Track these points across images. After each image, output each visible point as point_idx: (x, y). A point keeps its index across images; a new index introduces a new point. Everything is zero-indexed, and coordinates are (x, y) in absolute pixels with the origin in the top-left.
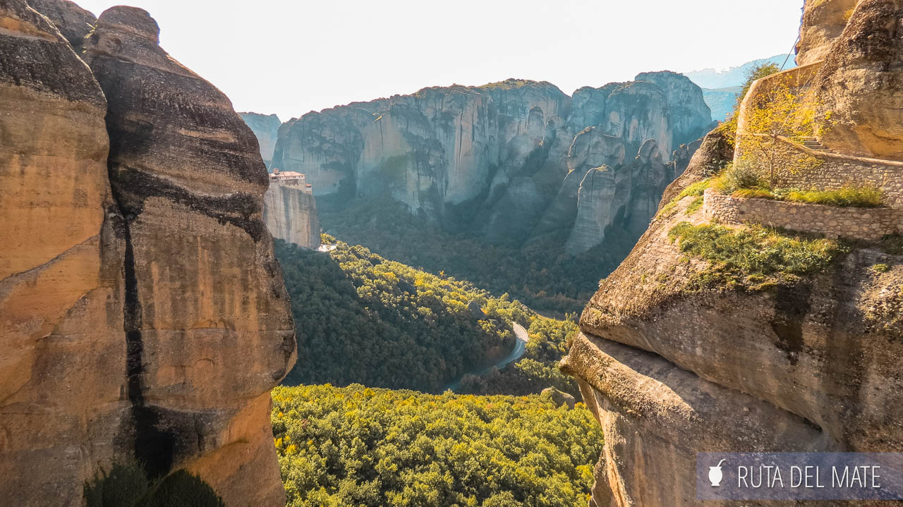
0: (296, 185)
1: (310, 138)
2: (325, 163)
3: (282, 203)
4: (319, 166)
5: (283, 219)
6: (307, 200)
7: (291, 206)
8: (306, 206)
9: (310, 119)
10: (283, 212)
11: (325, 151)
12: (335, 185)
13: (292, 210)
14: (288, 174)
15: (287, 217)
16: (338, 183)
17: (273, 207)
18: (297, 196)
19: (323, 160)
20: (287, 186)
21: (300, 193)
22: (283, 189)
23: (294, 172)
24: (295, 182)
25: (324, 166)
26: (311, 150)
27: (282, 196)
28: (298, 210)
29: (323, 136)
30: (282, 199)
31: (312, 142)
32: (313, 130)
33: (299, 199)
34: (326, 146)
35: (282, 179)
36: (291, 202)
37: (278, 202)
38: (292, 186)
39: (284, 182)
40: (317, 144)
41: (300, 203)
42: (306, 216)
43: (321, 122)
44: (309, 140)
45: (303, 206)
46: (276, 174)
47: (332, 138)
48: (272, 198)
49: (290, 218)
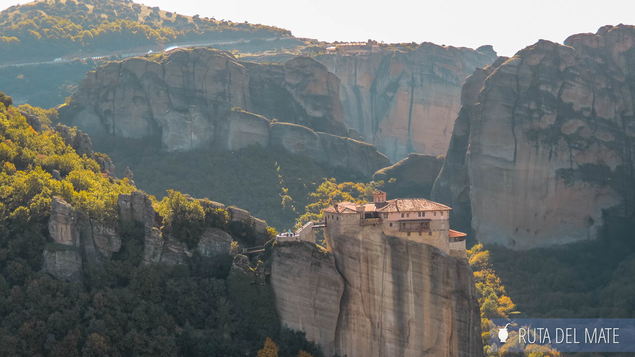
0: (425, 235)
1: (533, 106)
2: (567, 166)
3: (388, 279)
4: (553, 174)
5: (390, 318)
6: (452, 272)
7: (411, 287)
8: (449, 288)
9: (535, 60)
10: (389, 301)
11: (569, 139)
12: (591, 221)
13: (411, 297)
14: (407, 205)
15: (400, 314)
16: (598, 217)
17: (364, 288)
18: (426, 263)
19: (563, 161)
20: (403, 236)
21: (434, 253)
22: (393, 243)
23: (424, 201)
24: (424, 225)
25: (565, 175)
26: (533, 135)
27: (388, 261)
28: (427, 296)
29: (566, 100)
30: (389, 269)
31: (536, 115)
32: (542, 88)
33: (432, 269)
34: (572, 126)
35: (391, 218)
36: (410, 277)
37: (377, 274)
38: (415, 237)
39: (396, 227)
40: (549, 120)
41: (433, 278)
42: (447, 313)
43: (562, 68)
44: (531, 112)
45: (442, 289)
46: (378, 205)
47: (589, 105)
48: (363, 266)
49: (409, 317)
